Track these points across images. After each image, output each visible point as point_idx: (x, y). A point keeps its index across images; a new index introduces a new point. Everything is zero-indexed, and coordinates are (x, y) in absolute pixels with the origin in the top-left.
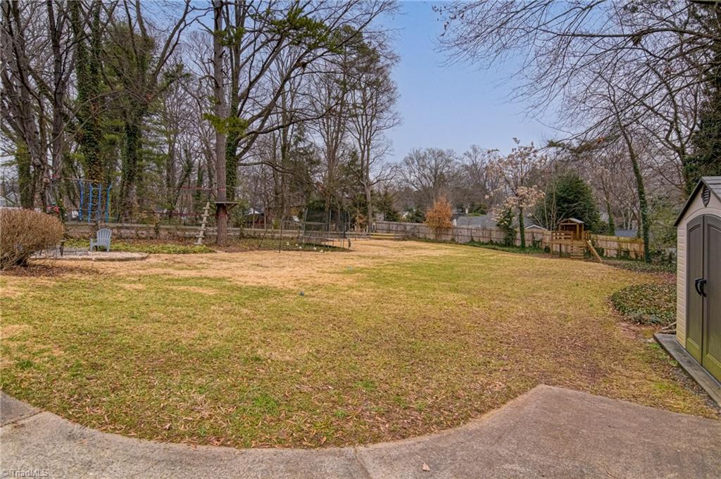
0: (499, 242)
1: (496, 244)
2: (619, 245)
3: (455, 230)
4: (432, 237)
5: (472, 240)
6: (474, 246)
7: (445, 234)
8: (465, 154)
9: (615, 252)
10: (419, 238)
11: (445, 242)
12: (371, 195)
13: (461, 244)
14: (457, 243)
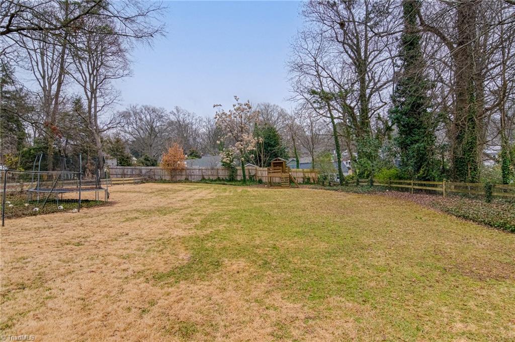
0: (224, 178)
1: (223, 180)
2: (304, 174)
3: (188, 171)
4: (168, 178)
5: (203, 179)
6: (206, 183)
7: (180, 175)
8: (171, 113)
9: (302, 179)
10: (156, 180)
11: (180, 182)
12: (101, 142)
13: (194, 182)
14: (191, 182)
